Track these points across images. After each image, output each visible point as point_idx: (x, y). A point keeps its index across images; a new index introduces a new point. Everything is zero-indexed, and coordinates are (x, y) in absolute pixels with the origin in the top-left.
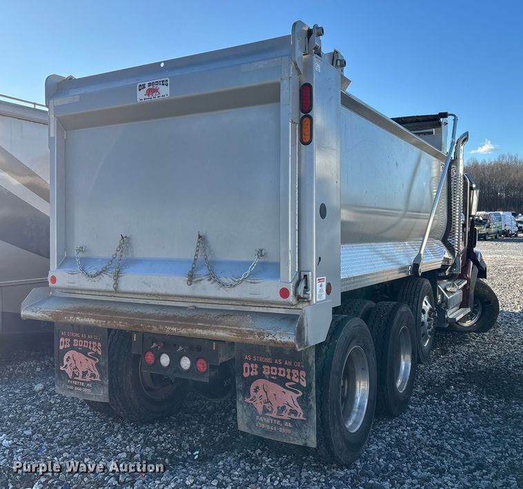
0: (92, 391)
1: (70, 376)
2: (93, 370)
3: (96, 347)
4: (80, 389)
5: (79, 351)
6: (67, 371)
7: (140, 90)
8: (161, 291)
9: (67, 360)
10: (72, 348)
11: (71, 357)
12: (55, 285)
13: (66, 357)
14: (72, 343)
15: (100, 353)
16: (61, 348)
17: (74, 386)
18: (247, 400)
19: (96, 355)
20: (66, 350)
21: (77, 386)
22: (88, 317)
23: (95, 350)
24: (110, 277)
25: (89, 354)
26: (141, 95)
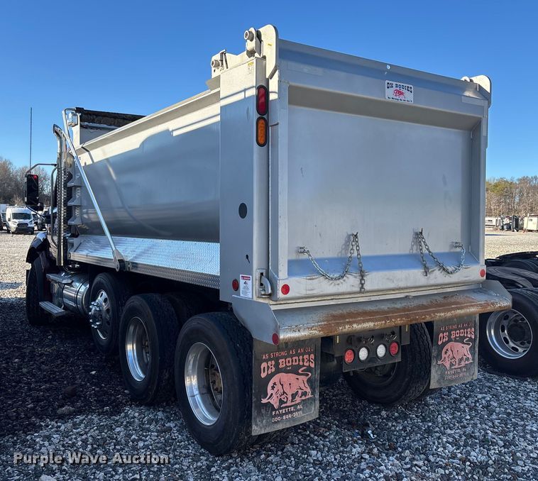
0: (303, 413)
1: (276, 406)
2: (304, 388)
3: (309, 361)
4: (290, 416)
5: (287, 372)
6: (272, 401)
7: (388, 88)
8: (402, 285)
9: (273, 388)
10: (278, 371)
11: (278, 383)
12: (288, 295)
13: (270, 384)
14: (277, 365)
15: (312, 366)
16: (263, 375)
17: (281, 415)
18: (439, 362)
19: (309, 369)
20: (270, 377)
21: (286, 414)
22: (364, 322)
23: (307, 364)
24: (355, 277)
25: (300, 371)
26: (390, 93)
